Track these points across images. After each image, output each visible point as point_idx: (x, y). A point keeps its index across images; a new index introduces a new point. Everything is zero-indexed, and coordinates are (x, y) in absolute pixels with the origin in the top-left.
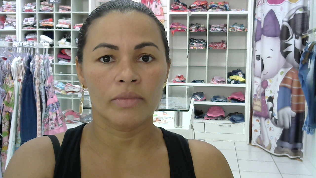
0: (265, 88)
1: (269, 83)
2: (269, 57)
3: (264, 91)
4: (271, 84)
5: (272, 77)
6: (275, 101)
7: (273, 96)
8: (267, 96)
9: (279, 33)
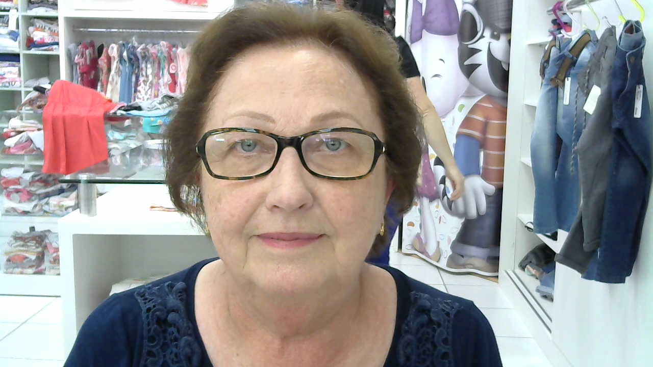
2: (436, 76)
9: (456, 26)
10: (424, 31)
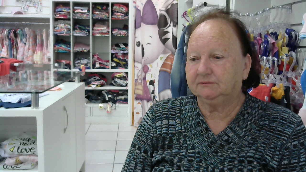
0: (146, 73)
1: (150, 68)
2: (149, 44)
3: (145, 76)
4: (151, 69)
5: (152, 63)
6: (156, 84)
7: (154, 80)
8: (148, 80)
9: (157, 21)
10: (142, 24)
